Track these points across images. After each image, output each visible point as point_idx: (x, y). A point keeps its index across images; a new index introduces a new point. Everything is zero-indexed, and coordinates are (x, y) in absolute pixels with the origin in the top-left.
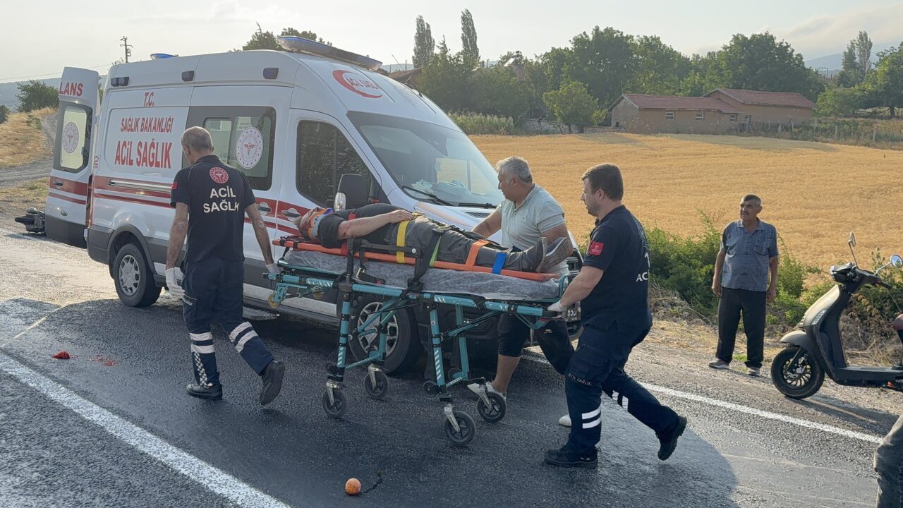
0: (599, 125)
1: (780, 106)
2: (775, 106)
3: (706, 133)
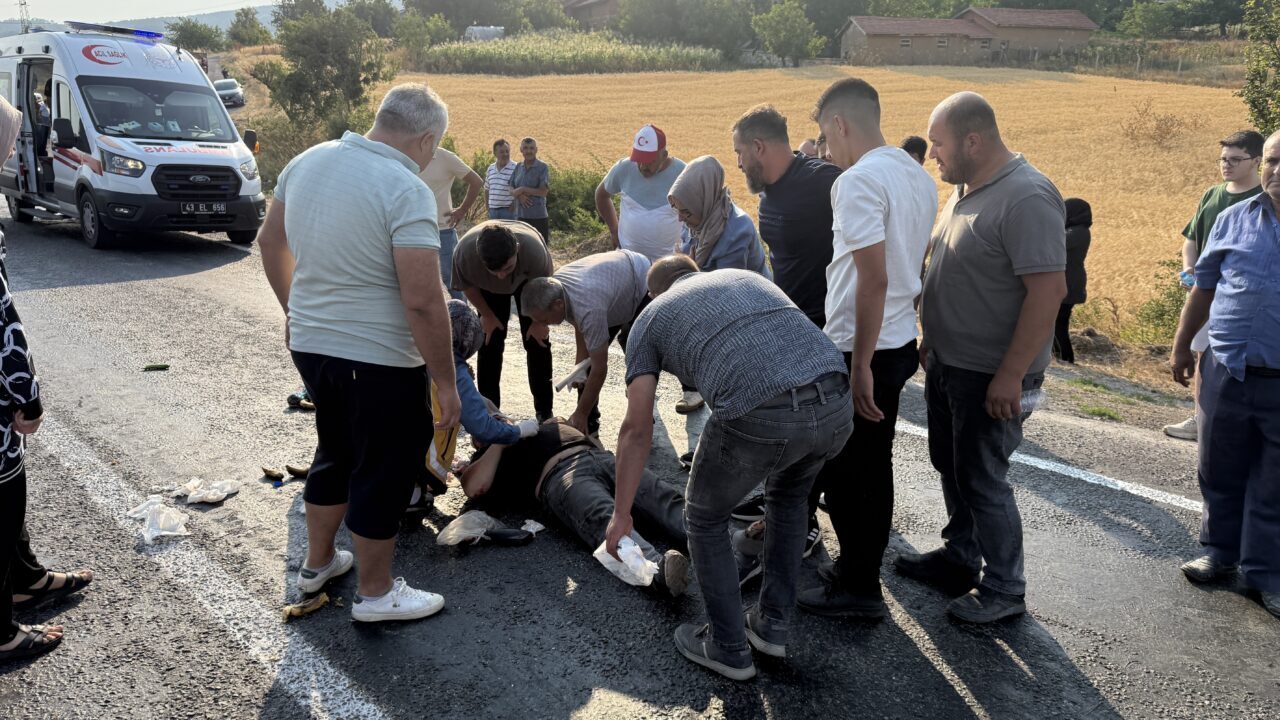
0: (818, 56)
1: (1048, 28)
2: (1041, 28)
3: (948, 64)
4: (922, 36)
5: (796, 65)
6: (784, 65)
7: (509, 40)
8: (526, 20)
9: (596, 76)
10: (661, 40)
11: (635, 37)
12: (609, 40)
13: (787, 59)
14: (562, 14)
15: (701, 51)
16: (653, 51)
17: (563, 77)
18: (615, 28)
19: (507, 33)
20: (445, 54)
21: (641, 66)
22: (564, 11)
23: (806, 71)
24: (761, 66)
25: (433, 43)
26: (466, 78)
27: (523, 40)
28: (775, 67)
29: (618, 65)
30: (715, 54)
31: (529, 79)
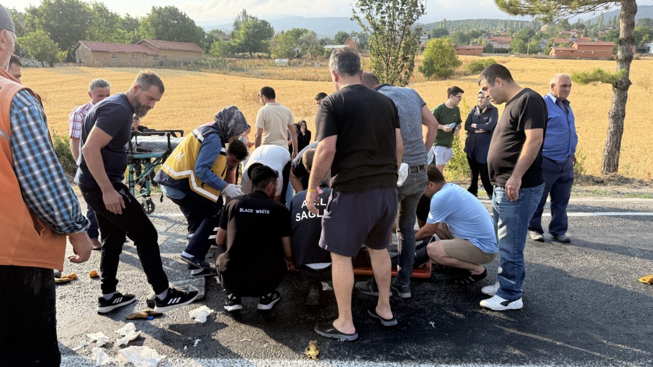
0: (64, 61)
1: (183, 51)
2: (180, 50)
4: (122, 52)
13: (44, 62)
24: (28, 66)
28: (37, 67)
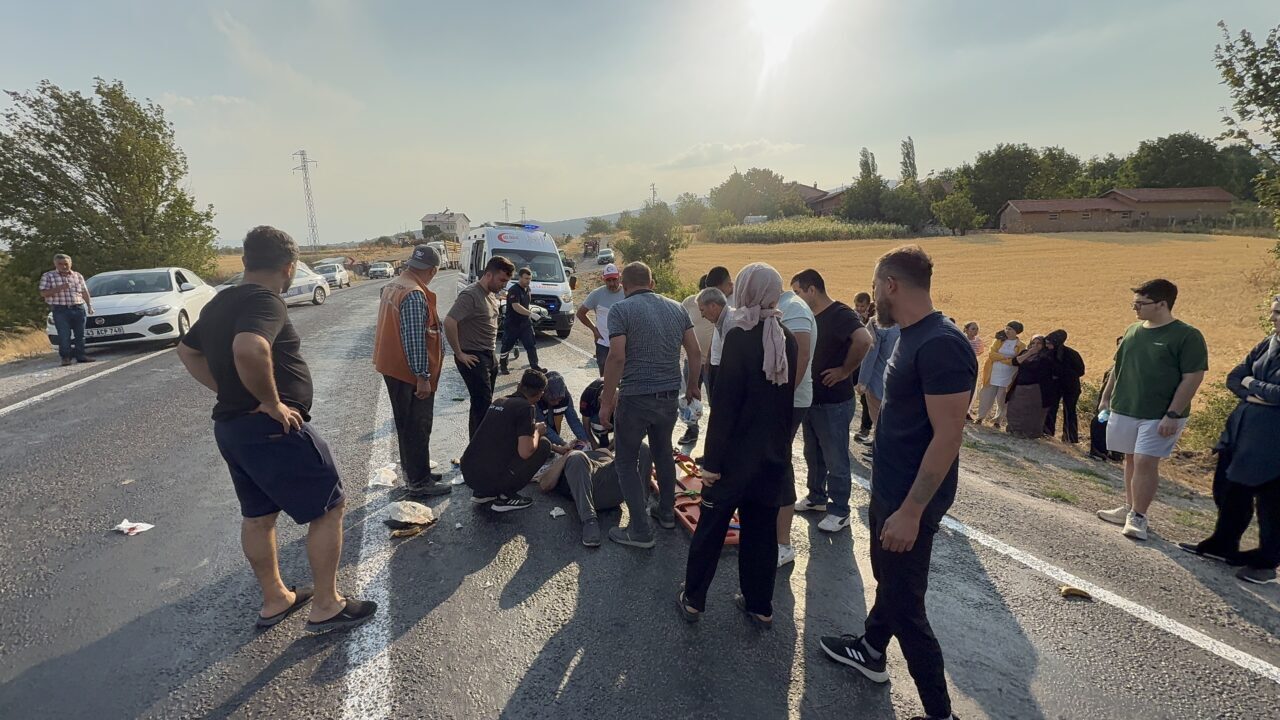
3: (1091, 230)
4: (1069, 211)
5: (963, 234)
6: (954, 234)
7: (768, 223)
8: (781, 211)
9: (820, 243)
10: (867, 220)
11: (850, 219)
12: (832, 221)
13: (956, 230)
14: (804, 208)
15: (893, 226)
16: (859, 227)
17: (798, 244)
18: (837, 214)
19: (768, 219)
20: (728, 233)
21: (850, 236)
22: (806, 205)
23: (969, 238)
24: (937, 235)
25: (722, 226)
26: (738, 245)
27: (776, 223)
28: (948, 235)
29: (836, 236)
30: (904, 228)
31: (776, 245)
